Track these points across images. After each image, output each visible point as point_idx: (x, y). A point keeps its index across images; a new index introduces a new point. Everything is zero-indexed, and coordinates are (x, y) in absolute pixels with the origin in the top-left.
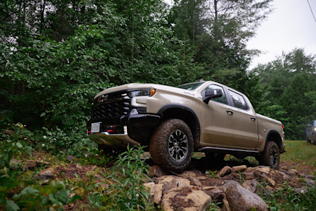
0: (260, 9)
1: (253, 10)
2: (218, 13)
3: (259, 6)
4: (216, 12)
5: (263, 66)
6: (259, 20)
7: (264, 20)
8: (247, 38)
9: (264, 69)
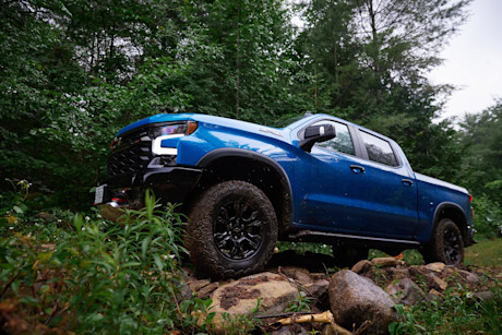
0: (447, 20)
1: (436, 22)
2: (378, 32)
3: (445, 14)
4: (374, 30)
5: (475, 117)
6: (446, 36)
7: (453, 36)
8: (429, 67)
9: (477, 121)
